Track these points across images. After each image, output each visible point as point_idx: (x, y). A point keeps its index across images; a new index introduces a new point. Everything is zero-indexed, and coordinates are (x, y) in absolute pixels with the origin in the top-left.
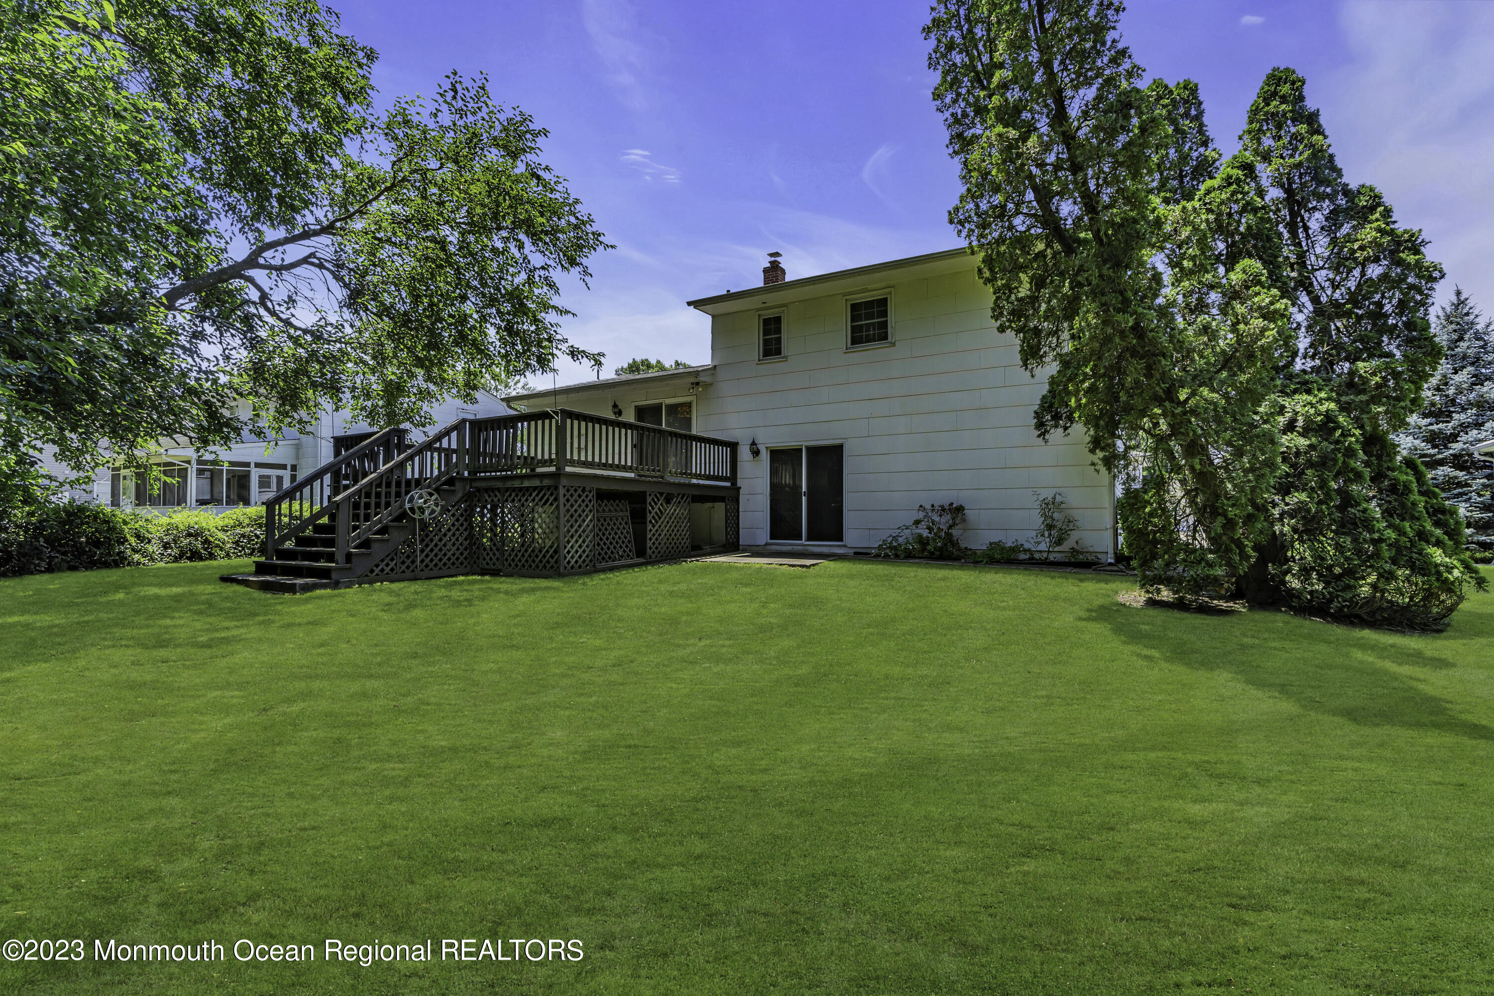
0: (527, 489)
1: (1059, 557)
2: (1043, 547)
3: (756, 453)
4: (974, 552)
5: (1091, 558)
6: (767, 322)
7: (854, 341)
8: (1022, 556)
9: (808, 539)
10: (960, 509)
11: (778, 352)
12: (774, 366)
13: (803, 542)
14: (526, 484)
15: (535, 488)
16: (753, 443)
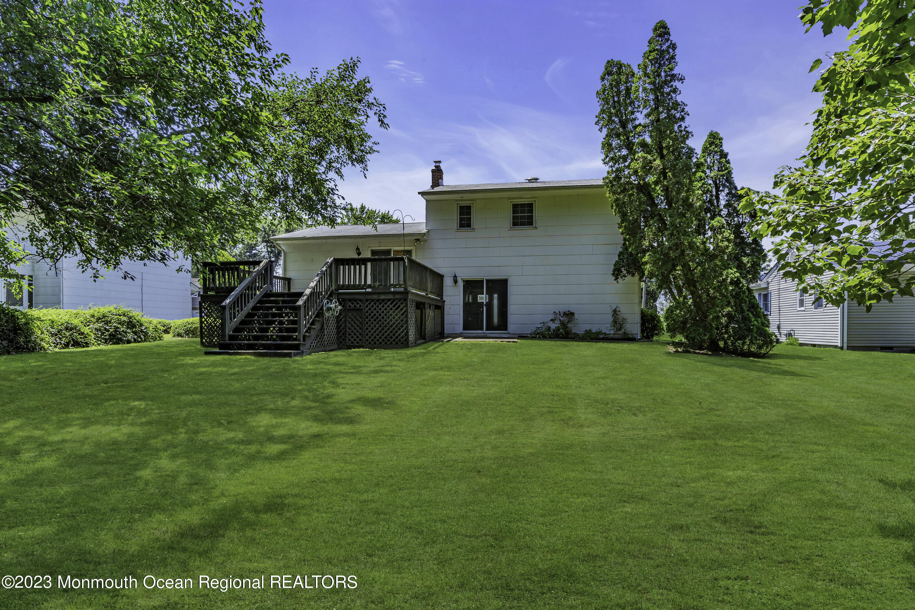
0: (383, 300)
1: (619, 337)
2: (612, 332)
3: (456, 282)
4: (578, 335)
5: (631, 336)
6: (462, 208)
7: (515, 224)
8: (601, 336)
9: (487, 330)
10: (572, 314)
11: (469, 225)
12: (465, 233)
13: (484, 331)
14: (382, 297)
15: (389, 300)
16: (455, 276)
